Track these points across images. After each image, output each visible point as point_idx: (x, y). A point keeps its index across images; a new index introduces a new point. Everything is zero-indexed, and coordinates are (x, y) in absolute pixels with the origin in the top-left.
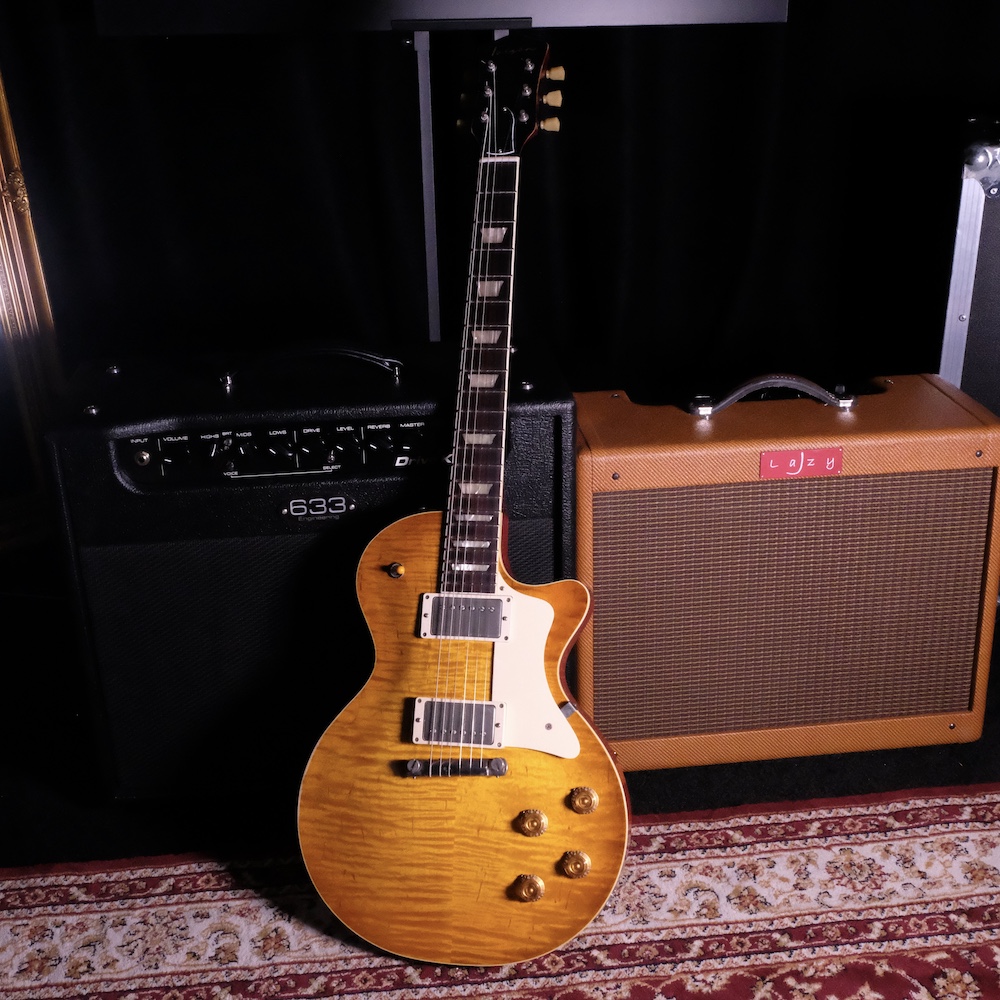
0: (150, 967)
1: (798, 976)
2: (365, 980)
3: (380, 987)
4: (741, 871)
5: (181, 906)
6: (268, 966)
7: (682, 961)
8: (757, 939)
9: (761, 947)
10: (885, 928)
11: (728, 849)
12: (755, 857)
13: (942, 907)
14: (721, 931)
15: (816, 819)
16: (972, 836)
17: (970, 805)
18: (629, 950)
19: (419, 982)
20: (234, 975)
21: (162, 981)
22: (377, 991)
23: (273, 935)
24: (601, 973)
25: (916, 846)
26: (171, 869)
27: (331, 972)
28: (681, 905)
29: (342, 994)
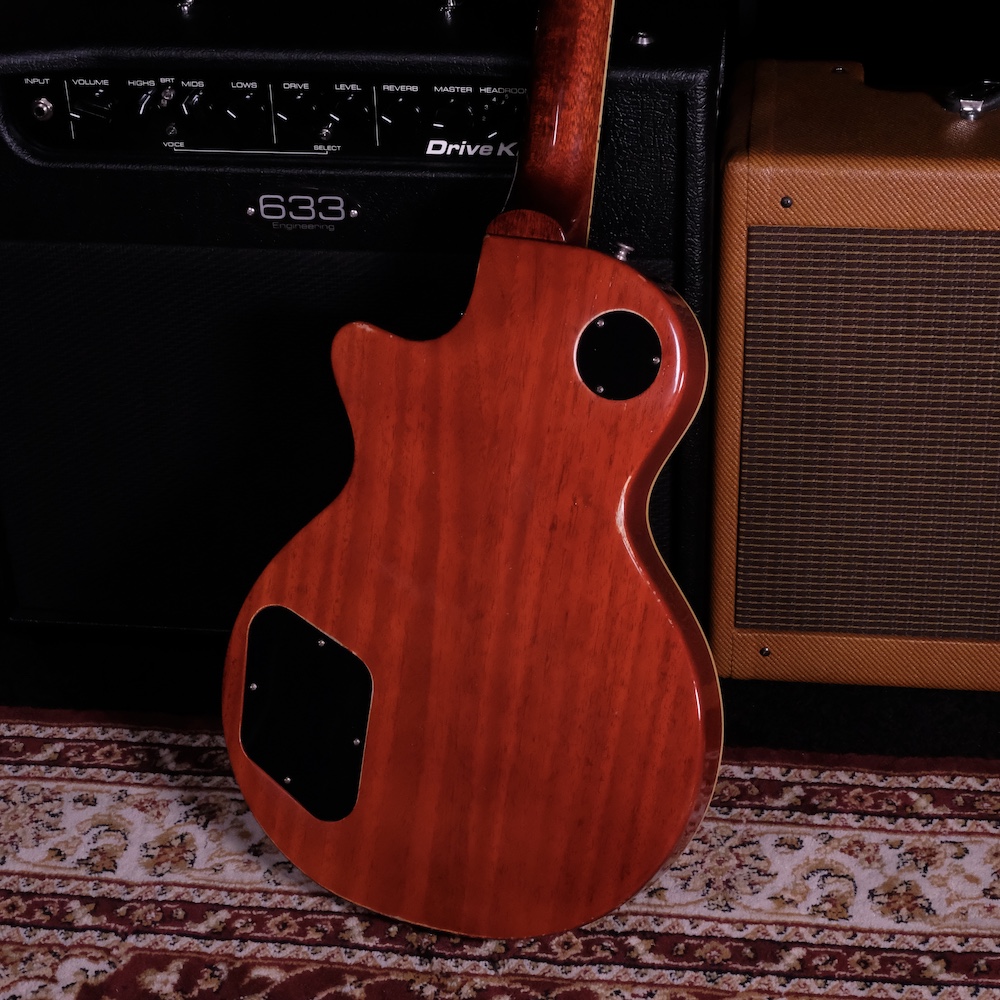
2: (284, 925)
3: (301, 939)
4: (908, 856)
5: (60, 783)
6: (156, 884)
7: (764, 974)
8: (893, 960)
11: (901, 820)
12: (940, 839)
14: (842, 939)
18: (687, 945)
19: (360, 940)
20: (105, 888)
22: (295, 942)
23: (176, 843)
24: (632, 971)
26: (63, 730)
27: (240, 907)
28: (794, 892)
29: (244, 939)
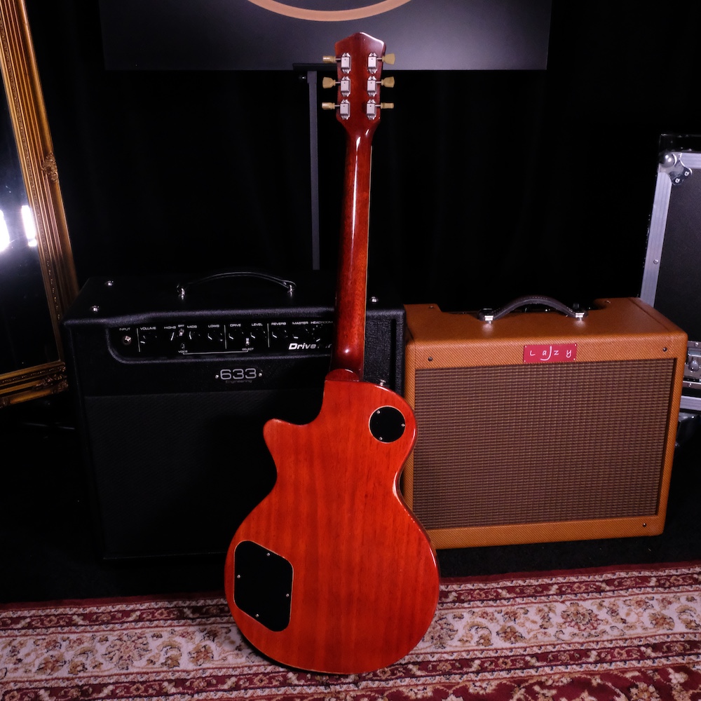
0: (123, 668)
1: (542, 684)
2: (261, 681)
3: (271, 685)
4: (506, 616)
5: (144, 630)
6: (199, 670)
7: (467, 673)
8: (515, 660)
9: (518, 665)
10: (599, 655)
11: (498, 601)
12: (516, 607)
13: (636, 642)
14: (493, 654)
15: (555, 583)
16: (656, 596)
17: (655, 577)
18: (432, 665)
19: (296, 682)
20: (177, 675)
21: (130, 678)
22: (269, 687)
23: (203, 650)
24: (414, 680)
25: (620, 602)
26: (138, 605)
27: (240, 675)
28: (467, 637)
29: (246, 689)
